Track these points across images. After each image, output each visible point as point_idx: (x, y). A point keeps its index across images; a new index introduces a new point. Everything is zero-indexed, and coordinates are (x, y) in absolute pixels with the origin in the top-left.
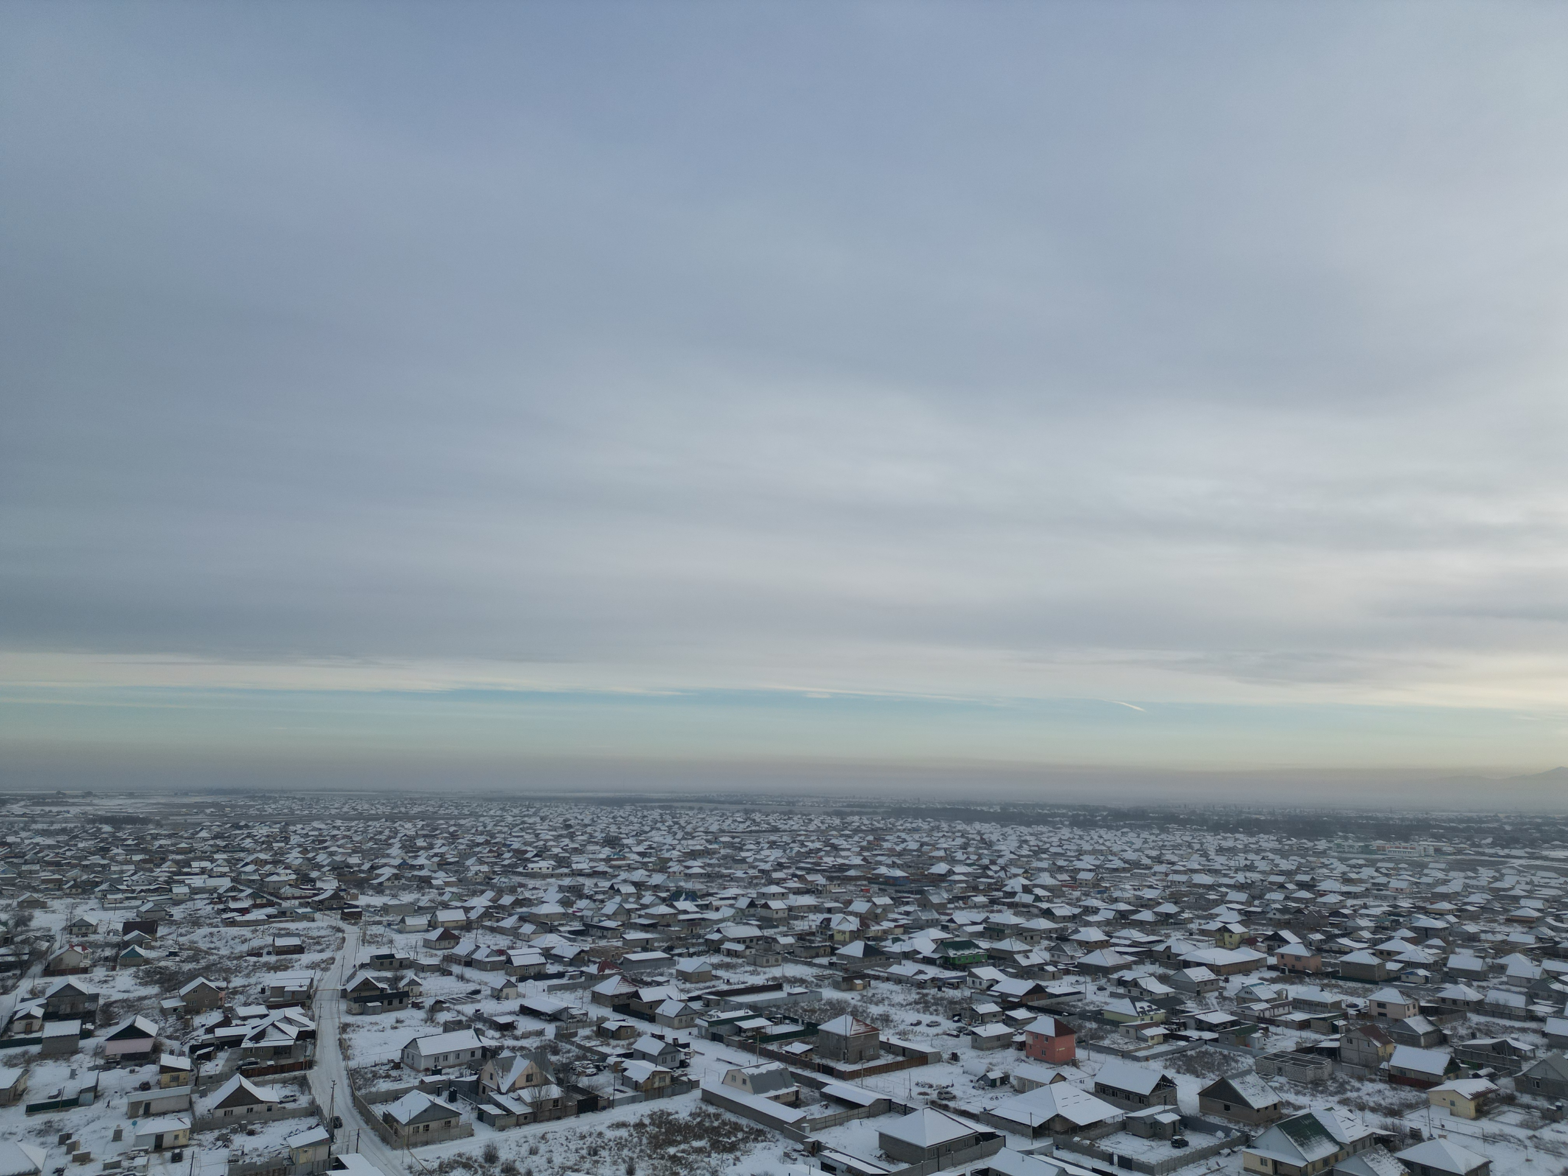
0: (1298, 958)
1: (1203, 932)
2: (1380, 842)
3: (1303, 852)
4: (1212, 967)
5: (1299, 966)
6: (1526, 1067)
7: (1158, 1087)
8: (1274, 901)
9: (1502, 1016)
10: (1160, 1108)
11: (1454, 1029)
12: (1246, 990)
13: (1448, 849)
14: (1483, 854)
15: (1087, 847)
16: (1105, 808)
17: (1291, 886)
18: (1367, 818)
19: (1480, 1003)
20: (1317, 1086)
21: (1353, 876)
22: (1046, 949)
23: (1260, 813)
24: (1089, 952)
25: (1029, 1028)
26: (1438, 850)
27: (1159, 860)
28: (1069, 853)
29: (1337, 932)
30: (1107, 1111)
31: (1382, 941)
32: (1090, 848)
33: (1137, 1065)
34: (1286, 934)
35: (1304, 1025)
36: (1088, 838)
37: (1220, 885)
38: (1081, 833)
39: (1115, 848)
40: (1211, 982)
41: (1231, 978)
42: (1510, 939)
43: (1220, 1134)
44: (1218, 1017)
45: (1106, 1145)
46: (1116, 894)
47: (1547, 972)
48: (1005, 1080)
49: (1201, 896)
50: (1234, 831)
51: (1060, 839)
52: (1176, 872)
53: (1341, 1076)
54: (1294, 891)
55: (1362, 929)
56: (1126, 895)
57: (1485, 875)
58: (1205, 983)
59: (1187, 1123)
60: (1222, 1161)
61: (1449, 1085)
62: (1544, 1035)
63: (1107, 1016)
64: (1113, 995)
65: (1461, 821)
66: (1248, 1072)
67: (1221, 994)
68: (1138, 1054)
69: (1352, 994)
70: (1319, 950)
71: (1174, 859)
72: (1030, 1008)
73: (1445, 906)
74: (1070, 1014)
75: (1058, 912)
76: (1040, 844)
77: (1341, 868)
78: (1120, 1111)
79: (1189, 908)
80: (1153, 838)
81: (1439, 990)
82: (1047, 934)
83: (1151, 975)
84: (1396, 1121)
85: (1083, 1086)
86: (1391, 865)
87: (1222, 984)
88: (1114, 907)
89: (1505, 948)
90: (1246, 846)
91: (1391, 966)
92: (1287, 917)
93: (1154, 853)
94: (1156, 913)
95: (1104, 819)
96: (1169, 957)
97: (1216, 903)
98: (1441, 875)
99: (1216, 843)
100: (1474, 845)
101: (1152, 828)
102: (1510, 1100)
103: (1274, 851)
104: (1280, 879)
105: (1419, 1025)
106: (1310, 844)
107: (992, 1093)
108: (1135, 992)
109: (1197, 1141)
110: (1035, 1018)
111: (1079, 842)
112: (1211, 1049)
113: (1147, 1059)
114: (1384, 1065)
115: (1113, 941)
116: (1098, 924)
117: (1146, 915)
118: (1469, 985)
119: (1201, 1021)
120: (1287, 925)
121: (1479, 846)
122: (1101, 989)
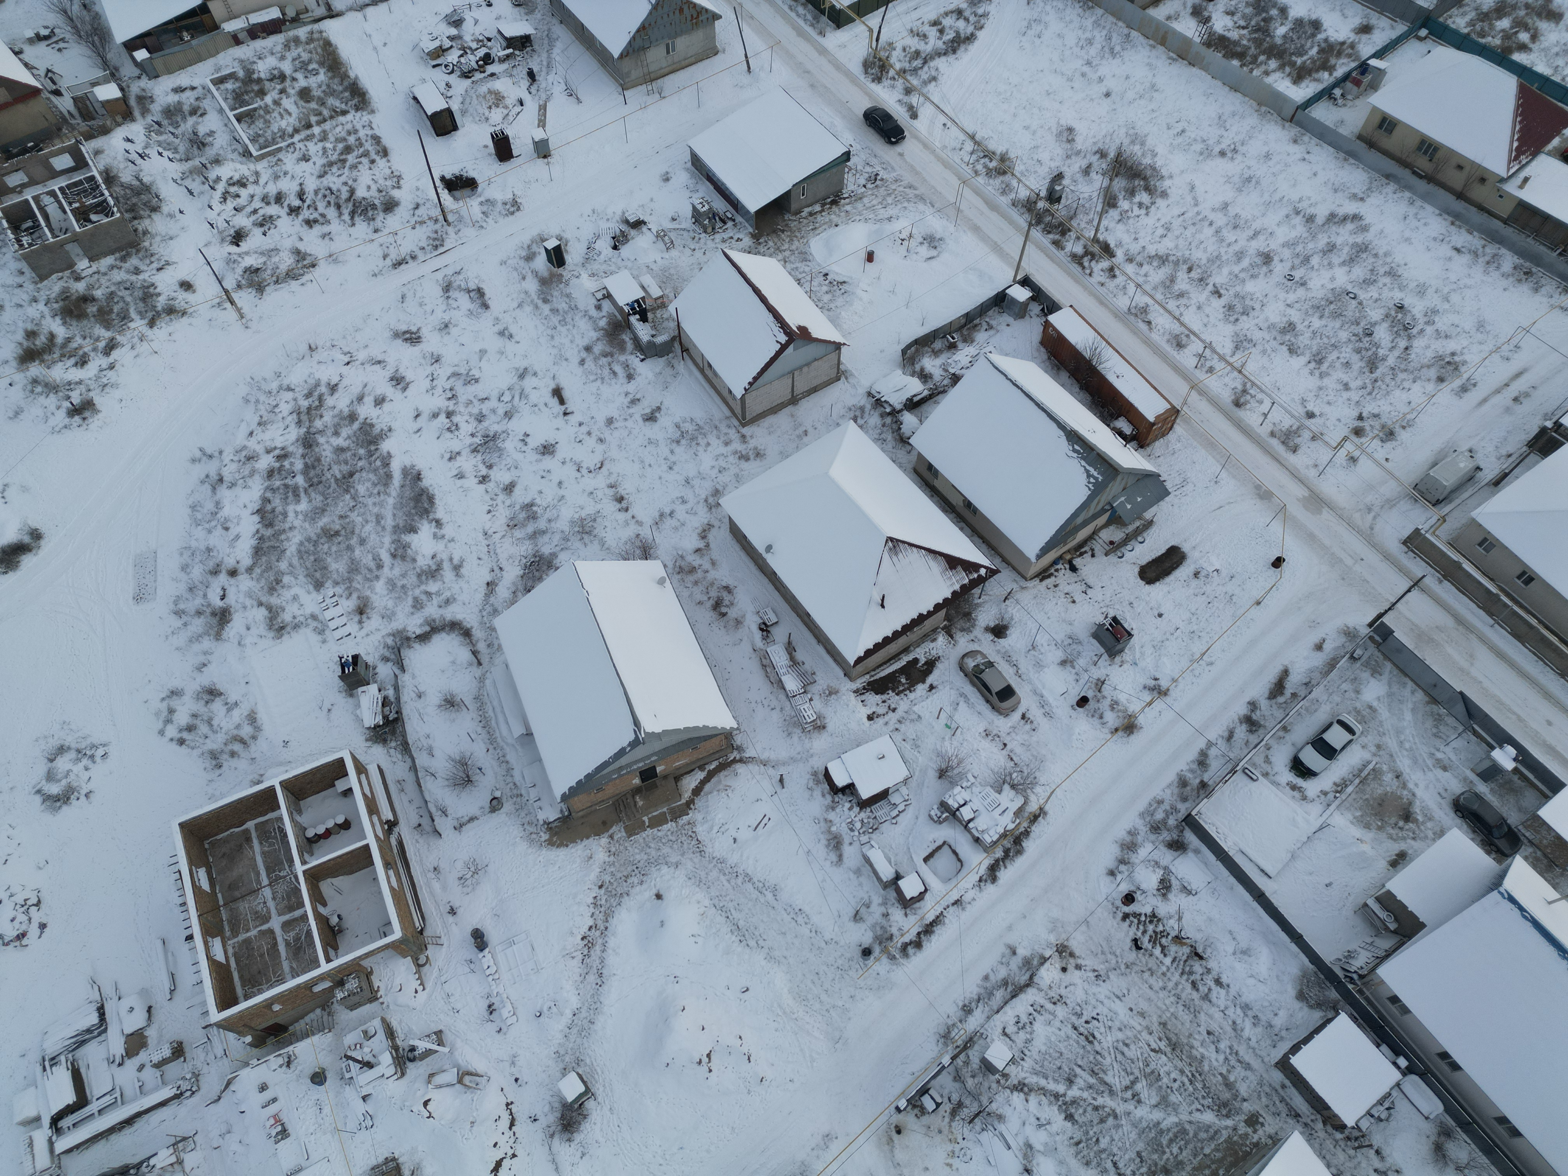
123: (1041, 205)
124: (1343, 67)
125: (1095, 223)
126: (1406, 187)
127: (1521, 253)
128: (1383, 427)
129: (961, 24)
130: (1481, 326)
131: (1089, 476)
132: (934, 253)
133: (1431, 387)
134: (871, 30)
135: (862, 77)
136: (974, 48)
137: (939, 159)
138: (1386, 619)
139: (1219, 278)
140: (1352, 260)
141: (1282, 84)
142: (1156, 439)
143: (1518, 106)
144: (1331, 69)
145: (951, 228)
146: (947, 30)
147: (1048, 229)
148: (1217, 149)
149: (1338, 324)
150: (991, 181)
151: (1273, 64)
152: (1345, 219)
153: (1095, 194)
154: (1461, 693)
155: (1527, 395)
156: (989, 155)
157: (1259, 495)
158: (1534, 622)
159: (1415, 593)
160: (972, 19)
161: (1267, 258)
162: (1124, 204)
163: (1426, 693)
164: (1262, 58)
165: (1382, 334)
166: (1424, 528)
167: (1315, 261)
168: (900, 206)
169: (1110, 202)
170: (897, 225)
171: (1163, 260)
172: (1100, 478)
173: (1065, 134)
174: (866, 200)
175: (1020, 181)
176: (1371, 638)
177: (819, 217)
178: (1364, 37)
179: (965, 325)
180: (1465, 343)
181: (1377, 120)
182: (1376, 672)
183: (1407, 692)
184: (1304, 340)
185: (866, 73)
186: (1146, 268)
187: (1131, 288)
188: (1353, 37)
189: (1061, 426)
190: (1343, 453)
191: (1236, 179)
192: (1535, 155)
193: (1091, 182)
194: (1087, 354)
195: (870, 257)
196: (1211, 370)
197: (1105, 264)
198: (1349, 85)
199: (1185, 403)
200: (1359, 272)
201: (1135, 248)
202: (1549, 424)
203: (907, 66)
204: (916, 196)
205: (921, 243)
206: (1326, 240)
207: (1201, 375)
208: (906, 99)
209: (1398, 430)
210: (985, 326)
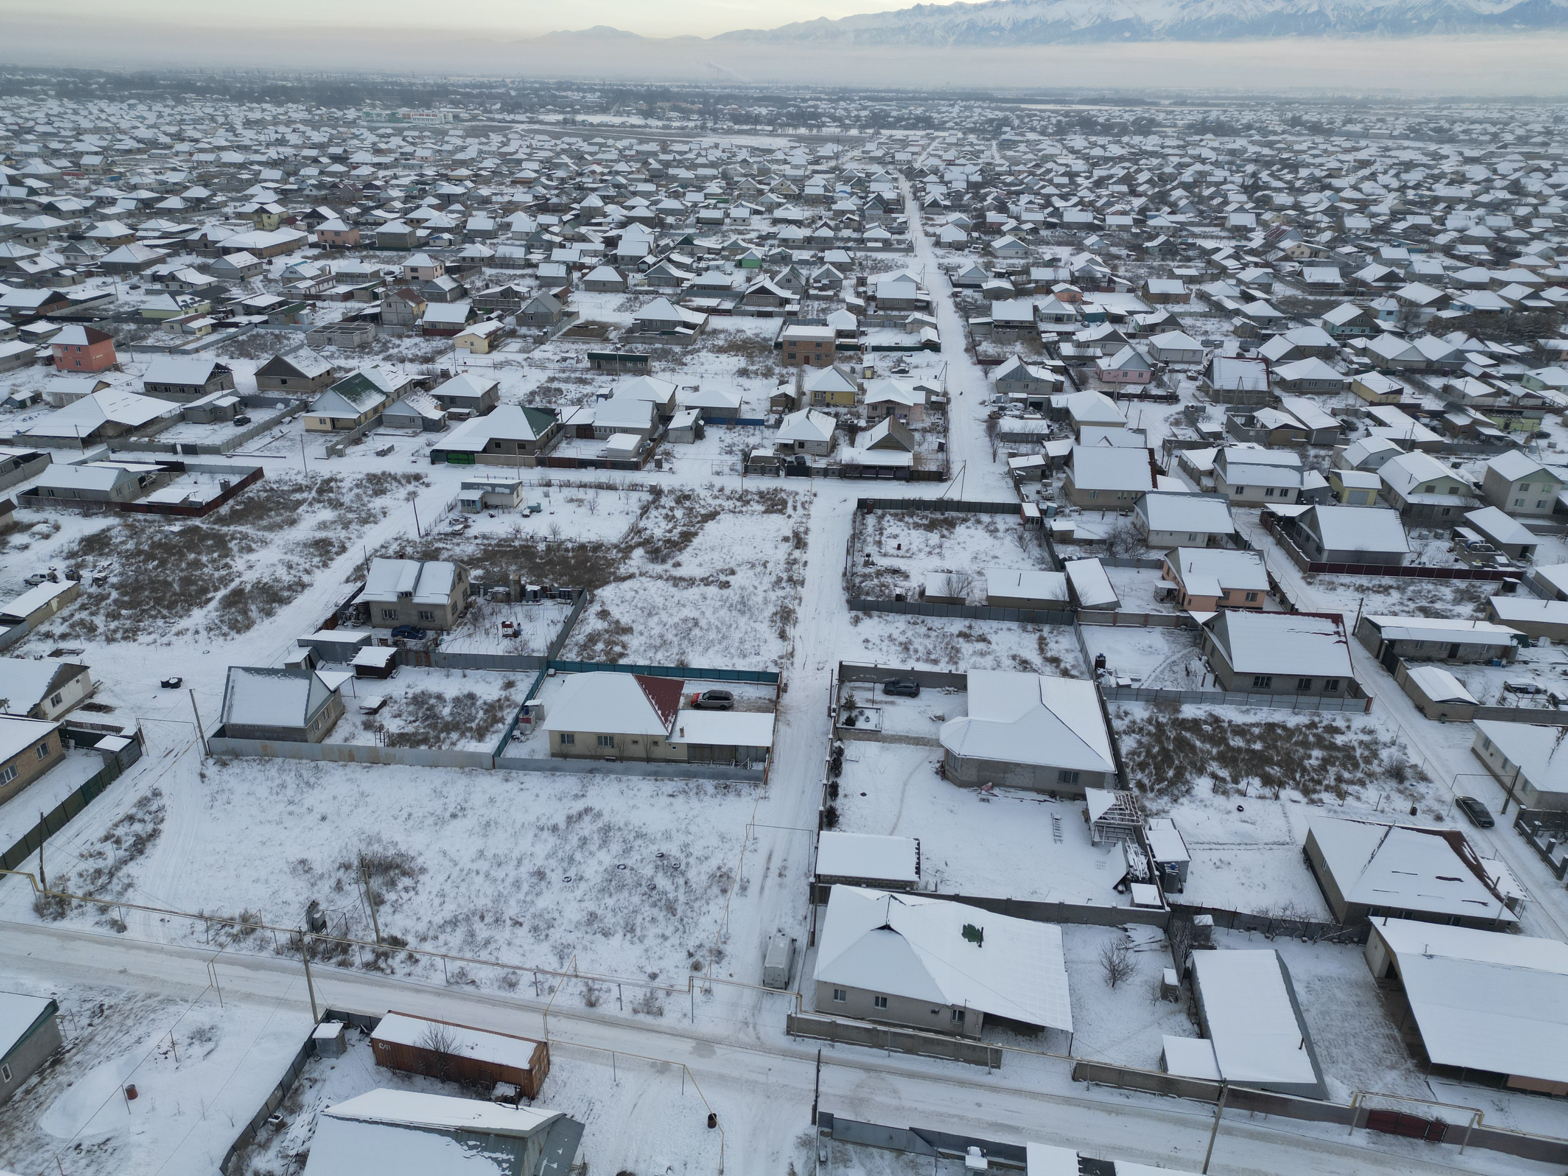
0: (337, 233)
1: (240, 216)
2: (404, 110)
3: (334, 123)
4: (253, 251)
5: (339, 241)
6: (524, 306)
7: (213, 375)
8: (310, 177)
9: (508, 266)
10: (218, 394)
11: (473, 282)
12: (291, 270)
13: (464, 115)
14: (493, 120)
15: (85, 124)
16: (101, 74)
17: (325, 160)
18: (392, 83)
19: (492, 257)
20: (364, 348)
21: (383, 146)
22: (57, 251)
23: (285, 79)
24: (112, 249)
25: (55, 340)
26: (456, 117)
27: (179, 137)
28: (63, 133)
29: (371, 204)
30: (163, 407)
31: (412, 210)
32: (90, 125)
33: (187, 358)
34: (324, 210)
35: (348, 297)
36: (85, 113)
37: (252, 163)
38: (75, 106)
39: (124, 125)
40: (255, 266)
41: (274, 260)
42: (514, 199)
43: (280, 406)
44: (266, 300)
45: (166, 438)
46: (135, 180)
47: (540, 225)
48: (36, 399)
49: (233, 176)
50: (260, 100)
51: (47, 115)
52: (202, 151)
53: (383, 336)
54: (328, 165)
55: (393, 199)
56: (146, 180)
57: (496, 139)
58: (248, 268)
59: (246, 402)
60: (285, 429)
61: (469, 330)
62: (537, 278)
63: (145, 315)
64: (149, 292)
65: (474, 86)
66: (301, 347)
67: (265, 277)
68: (187, 347)
69: (388, 263)
70: (357, 224)
71: (198, 135)
72: (51, 319)
73: (463, 172)
74: (102, 319)
75: (64, 206)
76: (20, 121)
77: (372, 138)
78: (177, 404)
79: (221, 190)
80: (168, 111)
81: (460, 250)
82: (55, 234)
83: (189, 266)
84: (430, 366)
85: (130, 389)
86: (416, 134)
87: (265, 267)
88: (134, 195)
89: (510, 208)
90: (275, 117)
91: (421, 233)
92: (323, 192)
93: (173, 129)
94: (184, 199)
95: (102, 87)
96: (206, 246)
97: (250, 183)
98: (459, 142)
99: (242, 115)
100: (486, 111)
101: (165, 99)
102: (512, 334)
103: (304, 122)
104: (314, 153)
105: (445, 283)
106: (340, 114)
107: (24, 414)
108: (174, 286)
109: (258, 416)
110: (60, 329)
111: (74, 118)
112: (262, 331)
113: (197, 350)
114: (419, 322)
115: (140, 234)
116: (118, 217)
117: (174, 202)
118: (484, 243)
119: (248, 306)
120: (324, 201)
121: (490, 112)
122: (134, 287)
123: (307, 939)
124: (510, 716)
125: (372, 926)
126: (610, 772)
127: (713, 776)
128: (711, 951)
129: (137, 827)
130: (723, 838)
131: (499, 1163)
132: (210, 1045)
133: (721, 901)
134: (31, 876)
135: (39, 922)
136: (162, 841)
137: (171, 954)
138: (821, 1109)
139: (512, 910)
140: (605, 842)
141: (472, 746)
142: (542, 1082)
143: (644, 690)
144: (502, 720)
145: (219, 1011)
146: (124, 839)
147: (327, 956)
148: (447, 815)
149: (626, 893)
150: (242, 945)
151: (454, 736)
152: (580, 815)
153: (358, 902)
154: (911, 1129)
155: (785, 868)
156: (228, 923)
157: (659, 1071)
158: (910, 1031)
159: (823, 1069)
160: (147, 818)
161: (540, 875)
162: (391, 896)
163: (891, 1149)
164: (443, 735)
165: (662, 882)
166: (791, 1011)
167: (578, 856)
168: (145, 1022)
169: (376, 901)
170: (150, 1044)
171: (453, 923)
172: (512, 1157)
173: (300, 867)
174: (98, 1039)
175: (273, 930)
176: (822, 1133)
177: (41, 1090)
178: (512, 690)
179: (284, 1096)
180: (721, 856)
181: (558, 739)
182: (846, 1162)
183: (878, 1161)
184: (610, 920)
185: (42, 915)
186: (442, 938)
187: (439, 962)
188: (504, 694)
189: (442, 1132)
190: (697, 991)
191: (477, 829)
192: (676, 713)
193: (348, 894)
194: (431, 1046)
195: (131, 1093)
196: (551, 990)
197: (402, 955)
198: (522, 725)
199: (547, 1032)
200: (616, 847)
201: (422, 927)
202: (812, 880)
203: (91, 888)
204: (161, 1002)
205: (190, 1044)
206: (576, 838)
207: (545, 999)
208: (104, 918)
209: (722, 947)
210: (307, 1084)
